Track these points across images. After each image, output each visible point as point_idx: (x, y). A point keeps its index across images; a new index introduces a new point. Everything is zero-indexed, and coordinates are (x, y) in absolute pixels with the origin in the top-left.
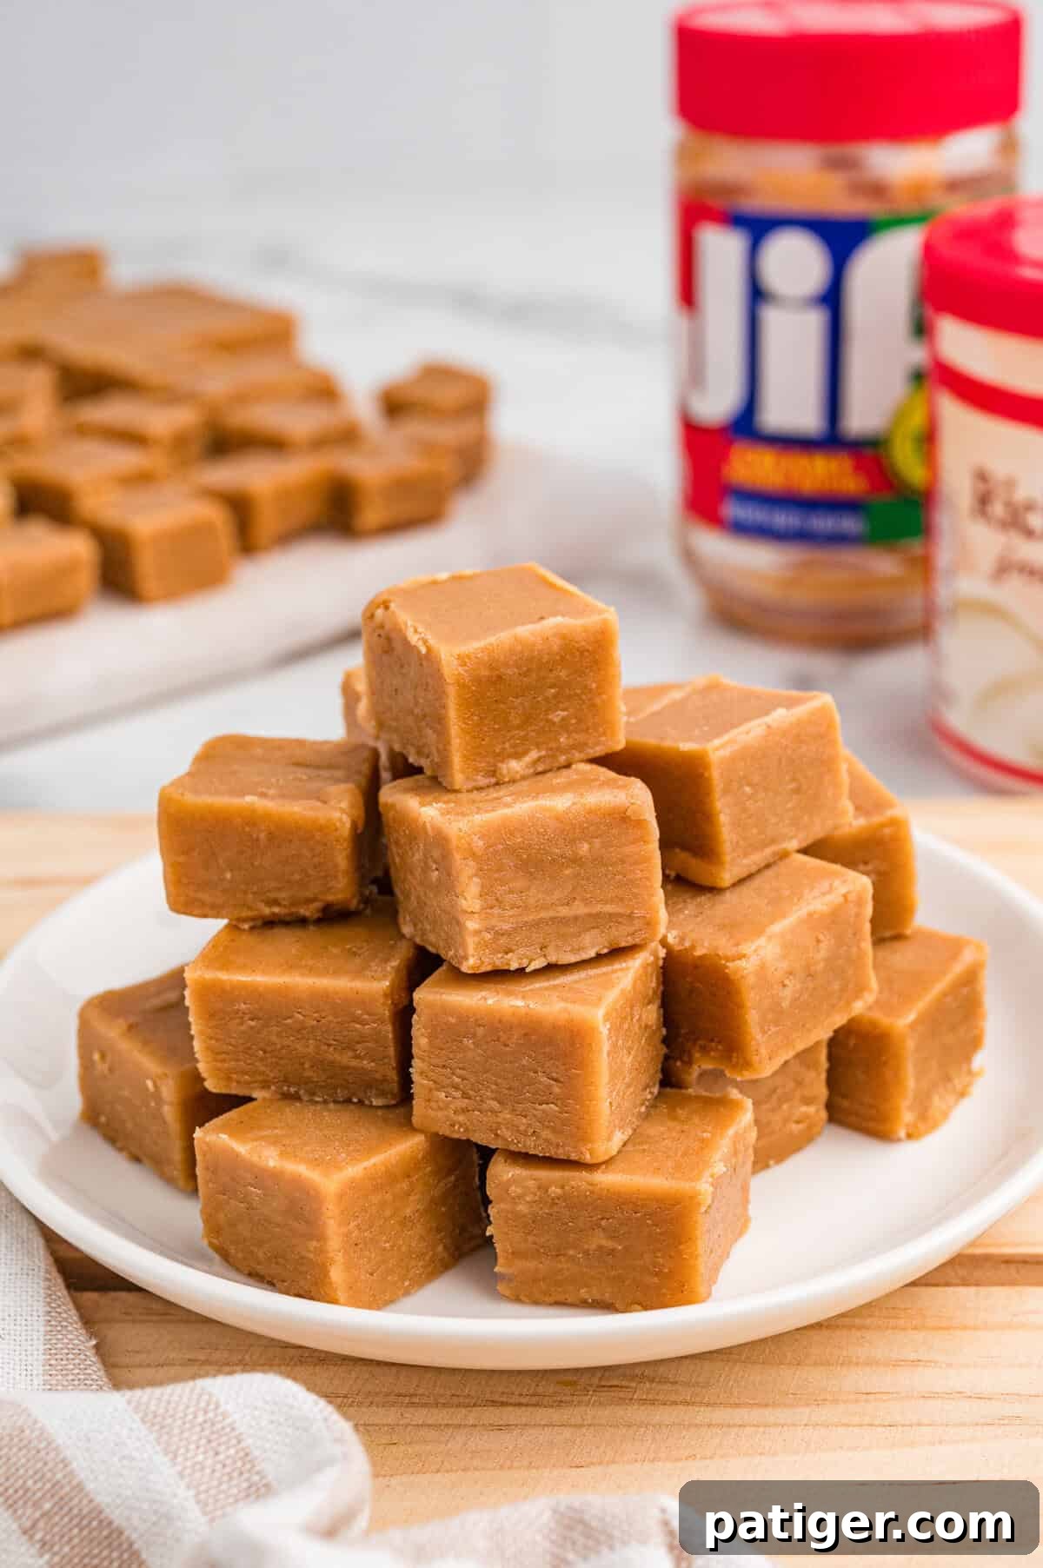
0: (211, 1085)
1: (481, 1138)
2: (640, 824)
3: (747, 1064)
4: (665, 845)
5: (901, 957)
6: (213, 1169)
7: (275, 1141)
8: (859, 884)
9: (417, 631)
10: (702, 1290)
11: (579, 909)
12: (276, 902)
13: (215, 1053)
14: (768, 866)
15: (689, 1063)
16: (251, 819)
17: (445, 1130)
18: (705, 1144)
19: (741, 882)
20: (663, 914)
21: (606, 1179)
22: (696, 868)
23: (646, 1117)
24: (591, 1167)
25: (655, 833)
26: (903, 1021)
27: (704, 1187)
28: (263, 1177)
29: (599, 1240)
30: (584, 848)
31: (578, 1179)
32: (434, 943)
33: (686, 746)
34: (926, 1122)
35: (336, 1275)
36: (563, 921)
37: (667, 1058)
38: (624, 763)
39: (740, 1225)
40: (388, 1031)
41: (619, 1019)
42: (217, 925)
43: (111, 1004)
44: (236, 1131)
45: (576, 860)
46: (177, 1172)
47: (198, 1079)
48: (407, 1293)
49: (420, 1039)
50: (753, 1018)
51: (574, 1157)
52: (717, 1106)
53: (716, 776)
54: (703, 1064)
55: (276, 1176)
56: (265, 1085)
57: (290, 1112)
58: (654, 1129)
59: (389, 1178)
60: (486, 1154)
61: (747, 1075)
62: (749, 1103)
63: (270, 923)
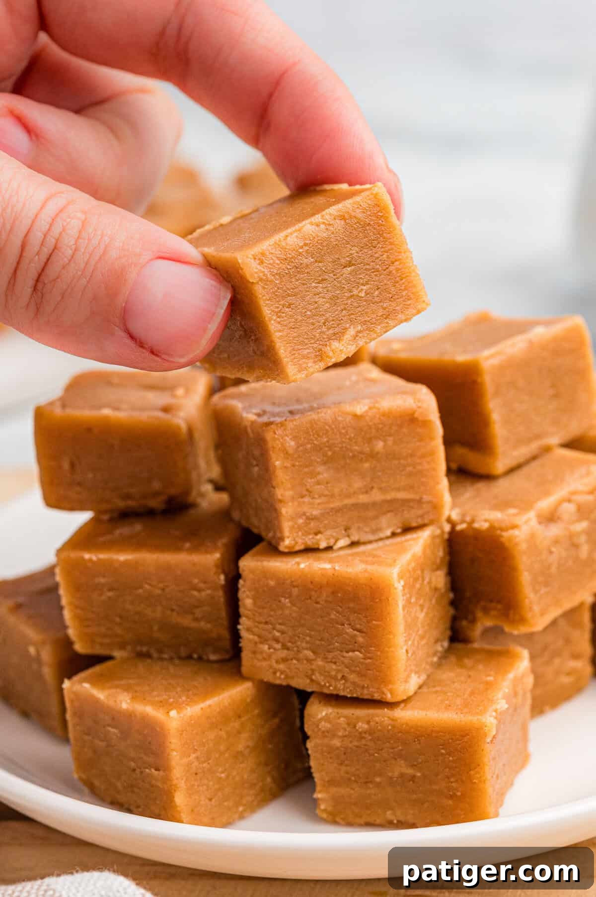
0: (79, 647)
1: (300, 683)
2: (426, 424)
3: (522, 620)
4: (448, 442)
6: (80, 714)
7: (127, 689)
10: (491, 810)
11: (376, 496)
12: (128, 497)
13: (82, 620)
14: (534, 458)
15: (473, 621)
17: (268, 677)
18: (489, 686)
19: (511, 471)
20: (447, 498)
21: (404, 715)
22: (472, 459)
23: (439, 665)
24: (391, 705)
25: (439, 430)
27: (489, 720)
28: (118, 718)
29: (401, 768)
30: (379, 445)
31: (382, 716)
32: (256, 525)
33: (461, 358)
35: (180, 799)
36: (365, 507)
37: (454, 619)
39: (522, 759)
40: (220, 596)
41: (412, 577)
42: (82, 517)
44: (96, 681)
45: (373, 456)
46: (56, 723)
47: (67, 643)
48: (242, 817)
49: (247, 601)
50: (525, 578)
51: (377, 696)
52: (500, 656)
53: (488, 382)
54: (484, 622)
55: (130, 715)
56: (122, 646)
57: (142, 667)
58: (447, 675)
59: (223, 718)
60: (304, 697)
61: (523, 629)
62: (525, 653)
63: (125, 516)
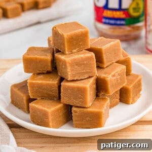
0: (31, 97)
1: (72, 104)
2: (93, 59)
3: (108, 93)
4: (96, 62)
5: (130, 77)
6: (32, 109)
7: (41, 105)
8: (124, 67)
9: (60, 31)
11: (84, 71)
12: (40, 71)
13: (32, 93)
14: (111, 65)
15: (100, 93)
16: (36, 59)
17: (65, 103)
18: (103, 105)
19: (107, 67)
20: (96, 72)
21: (89, 110)
22: (100, 65)
23: (94, 101)
24: (87, 108)
25: (95, 60)
26: (131, 87)
27: (103, 111)
29: (88, 119)
30: (85, 62)
31: (85, 110)
32: (64, 76)
33: (99, 47)
34: (134, 101)
35: (51, 124)
36: (82, 73)
37: (97, 92)
38: (90, 50)
39: (108, 116)
40: (57, 89)
42: (31, 74)
43: (15, 86)
44: (35, 103)
45: (84, 64)
46: (26, 110)
47: (29, 96)
48: (60, 127)
49: (62, 90)
50: (109, 86)
51: (83, 106)
52: (104, 99)
53: (103, 52)
54: (102, 93)
55: (42, 110)
56: (39, 97)
57: (43, 101)
58: (96, 102)
59: (57, 110)
60: (71, 106)
61: (108, 95)
62: (109, 99)
63: (39, 74)
